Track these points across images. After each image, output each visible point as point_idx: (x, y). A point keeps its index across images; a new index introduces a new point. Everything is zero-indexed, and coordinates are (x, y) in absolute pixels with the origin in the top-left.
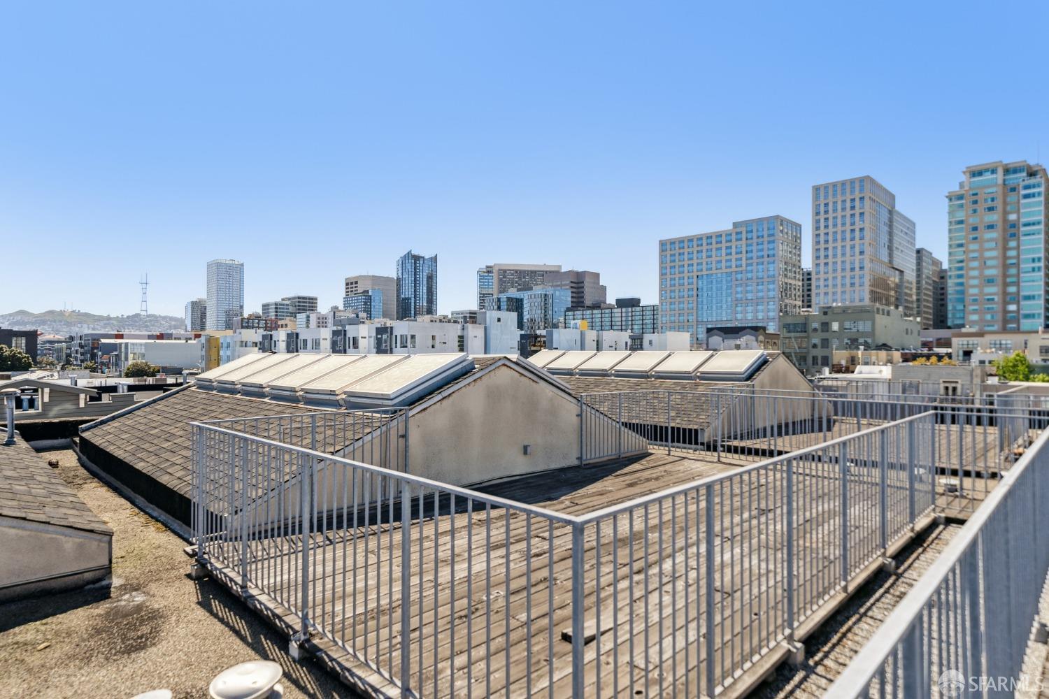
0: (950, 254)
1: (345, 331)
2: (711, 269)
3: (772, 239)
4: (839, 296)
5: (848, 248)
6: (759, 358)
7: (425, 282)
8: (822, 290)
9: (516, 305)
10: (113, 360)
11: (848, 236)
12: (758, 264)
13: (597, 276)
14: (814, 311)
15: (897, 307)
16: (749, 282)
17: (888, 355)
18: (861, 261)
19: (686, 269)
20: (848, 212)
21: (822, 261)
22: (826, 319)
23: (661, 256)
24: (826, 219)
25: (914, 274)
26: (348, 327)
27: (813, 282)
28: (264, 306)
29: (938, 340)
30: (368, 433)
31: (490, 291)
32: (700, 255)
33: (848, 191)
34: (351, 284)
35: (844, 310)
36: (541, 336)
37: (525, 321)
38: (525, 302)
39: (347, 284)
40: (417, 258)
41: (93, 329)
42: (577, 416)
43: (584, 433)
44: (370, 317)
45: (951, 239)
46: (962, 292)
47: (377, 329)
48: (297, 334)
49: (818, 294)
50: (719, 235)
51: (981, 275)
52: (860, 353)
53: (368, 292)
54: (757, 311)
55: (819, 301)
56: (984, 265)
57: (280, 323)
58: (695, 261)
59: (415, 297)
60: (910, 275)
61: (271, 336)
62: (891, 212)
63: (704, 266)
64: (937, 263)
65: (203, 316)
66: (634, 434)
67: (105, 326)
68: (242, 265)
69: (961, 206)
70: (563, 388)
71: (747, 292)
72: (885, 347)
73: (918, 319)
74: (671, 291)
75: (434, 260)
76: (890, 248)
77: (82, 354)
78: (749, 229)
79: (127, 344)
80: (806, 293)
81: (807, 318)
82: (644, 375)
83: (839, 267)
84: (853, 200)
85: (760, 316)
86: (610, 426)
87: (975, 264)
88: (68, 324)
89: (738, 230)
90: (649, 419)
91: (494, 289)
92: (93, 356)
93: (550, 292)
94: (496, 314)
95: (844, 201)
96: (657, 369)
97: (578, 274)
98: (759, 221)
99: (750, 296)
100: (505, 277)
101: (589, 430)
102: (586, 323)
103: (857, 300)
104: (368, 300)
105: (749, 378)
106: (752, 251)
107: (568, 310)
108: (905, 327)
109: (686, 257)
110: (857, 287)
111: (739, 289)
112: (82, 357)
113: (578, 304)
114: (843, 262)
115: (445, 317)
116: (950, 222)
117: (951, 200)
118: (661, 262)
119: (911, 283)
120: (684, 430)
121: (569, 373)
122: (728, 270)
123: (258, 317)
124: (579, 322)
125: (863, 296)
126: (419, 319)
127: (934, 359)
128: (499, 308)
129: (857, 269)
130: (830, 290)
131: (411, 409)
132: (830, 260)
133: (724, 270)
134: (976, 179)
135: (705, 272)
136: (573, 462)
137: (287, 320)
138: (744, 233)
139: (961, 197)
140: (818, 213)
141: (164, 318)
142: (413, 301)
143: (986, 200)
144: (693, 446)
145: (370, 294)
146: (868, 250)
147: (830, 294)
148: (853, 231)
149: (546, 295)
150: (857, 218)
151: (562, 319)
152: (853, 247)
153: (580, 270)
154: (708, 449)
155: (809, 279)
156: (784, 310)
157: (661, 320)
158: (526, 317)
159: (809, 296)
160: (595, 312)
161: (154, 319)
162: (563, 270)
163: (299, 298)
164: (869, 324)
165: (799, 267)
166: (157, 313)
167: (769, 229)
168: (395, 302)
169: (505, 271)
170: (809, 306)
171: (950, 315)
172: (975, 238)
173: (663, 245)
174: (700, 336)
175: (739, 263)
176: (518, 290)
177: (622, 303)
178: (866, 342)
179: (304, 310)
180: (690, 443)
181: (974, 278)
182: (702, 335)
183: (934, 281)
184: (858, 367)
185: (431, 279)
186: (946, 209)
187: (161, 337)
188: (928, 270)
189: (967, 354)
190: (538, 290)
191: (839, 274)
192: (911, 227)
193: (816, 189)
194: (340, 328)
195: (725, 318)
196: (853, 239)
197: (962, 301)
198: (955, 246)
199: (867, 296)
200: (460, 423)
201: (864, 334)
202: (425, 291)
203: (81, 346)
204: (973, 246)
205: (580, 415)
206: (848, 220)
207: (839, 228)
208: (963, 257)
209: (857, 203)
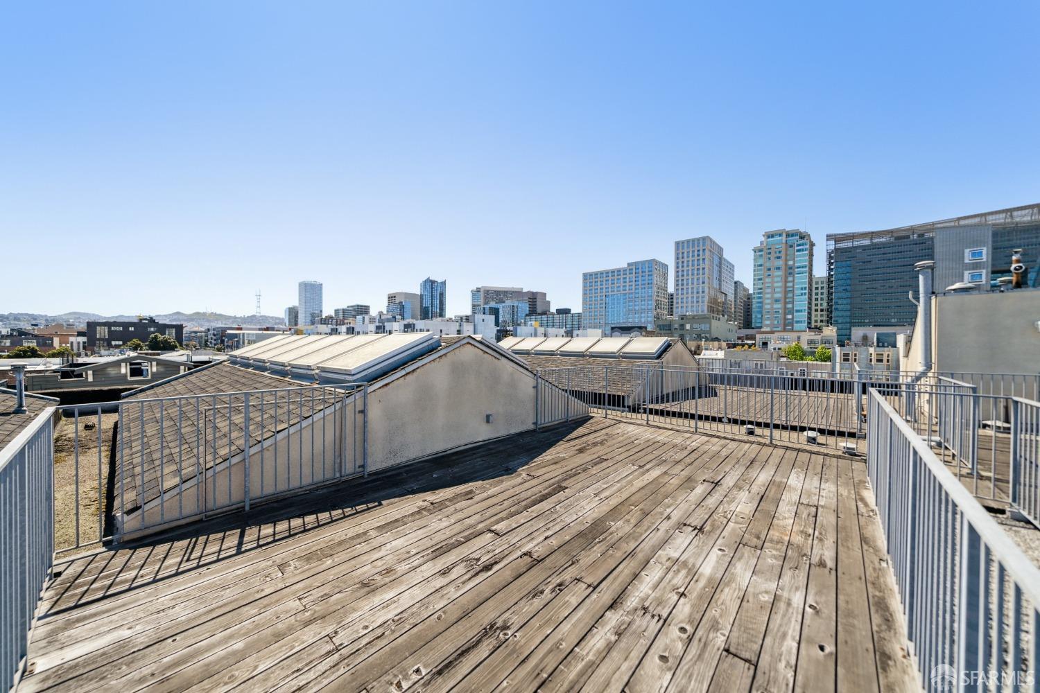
0: (754, 284)
1: (384, 326)
2: (614, 291)
3: (650, 273)
4: (689, 309)
5: (695, 280)
6: (665, 343)
7: (438, 297)
8: (680, 305)
9: (495, 312)
10: (235, 344)
11: (696, 272)
12: (642, 289)
13: (545, 295)
14: (675, 317)
15: (723, 315)
16: (637, 300)
17: (719, 344)
18: (703, 288)
19: (599, 291)
20: (696, 258)
21: (680, 287)
22: (682, 322)
23: (584, 282)
24: (683, 262)
25: (733, 296)
26: (386, 324)
27: (675, 300)
28: (336, 311)
29: (747, 335)
30: (320, 410)
31: (479, 303)
32: (607, 282)
33: (696, 245)
34: (392, 298)
35: (694, 317)
36: (509, 331)
37: (500, 321)
38: (500, 310)
39: (389, 298)
40: (433, 282)
41: (225, 324)
42: (534, 387)
43: (539, 402)
44: (403, 318)
45: (755, 275)
46: (761, 307)
47: (405, 325)
48: (353, 328)
49: (677, 307)
50: (619, 271)
51: (772, 297)
52: (703, 342)
53: (402, 303)
54: (641, 317)
55: (678, 311)
56: (774, 291)
57: (346, 321)
58: (604, 286)
59: (432, 306)
60: (731, 297)
61: (337, 329)
62: (720, 258)
63: (610, 289)
64: (746, 290)
65: (296, 316)
66: (579, 401)
67: (233, 323)
68: (322, 284)
69: (761, 256)
70: (522, 364)
71: (635, 305)
72: (717, 339)
73: (736, 323)
74: (590, 305)
75: (444, 283)
76: (720, 280)
77: (215, 340)
78: (637, 267)
79: (244, 334)
80: (670, 307)
81: (671, 321)
82: (581, 355)
83: (690, 291)
84: (698, 251)
85: (643, 320)
86: (560, 395)
87: (769, 290)
88: (209, 321)
89: (631, 267)
90: (587, 388)
91: (481, 302)
92: (222, 342)
93: (515, 305)
94: (482, 316)
95: (693, 251)
96: (591, 350)
97: (533, 294)
98: (643, 263)
99: (637, 308)
100: (488, 294)
101: (543, 399)
102: (538, 323)
103: (700, 312)
104: (402, 307)
105: (659, 357)
106: (638, 281)
107: (527, 315)
108: (728, 327)
109: (599, 283)
110: (700, 304)
111: (631, 304)
112: (215, 342)
113: (533, 312)
114: (692, 288)
115: (450, 319)
116: (755, 265)
117: (755, 252)
118: (584, 287)
119: (731, 301)
120: (614, 396)
121: (527, 353)
122: (625, 292)
123: (331, 318)
124: (533, 323)
125: (703, 309)
126: (434, 319)
127: (746, 347)
128: (484, 313)
129: (701, 292)
130: (684, 305)
131: (371, 385)
132: (685, 287)
133: (622, 292)
134: (770, 239)
135: (610, 293)
136: (530, 426)
137: (350, 320)
138: (634, 270)
139: (761, 250)
140: (678, 258)
141: (272, 318)
142: (430, 309)
143: (776, 252)
144: (621, 408)
145: (404, 304)
146: (706, 280)
147: (685, 307)
148: (698, 269)
149: (513, 306)
150: (701, 262)
151: (523, 321)
152: (698, 279)
153: (535, 291)
154: (634, 411)
155: (672, 298)
156: (657, 317)
157: (583, 322)
158: (501, 319)
159: (671, 308)
160: (543, 316)
161: (265, 318)
162: (524, 291)
163: (358, 306)
164: (708, 325)
165: (666, 291)
166: (267, 315)
167: (649, 267)
168: (419, 310)
169: (488, 291)
170: (672, 315)
171: (753, 321)
172: (769, 275)
173: (585, 275)
174: (607, 332)
175: (630, 288)
176: (496, 303)
177: (560, 312)
178: (706, 337)
179: (361, 314)
180: (619, 406)
181: (768, 299)
182: (608, 331)
183: (744, 301)
184: (703, 351)
185: (442, 295)
186: (752, 257)
187: (267, 329)
188: (741, 294)
189: (765, 344)
190: (508, 303)
191: (690, 295)
192: (731, 267)
193: (677, 244)
194: (381, 324)
195: (622, 321)
196: (698, 274)
197: (761, 312)
198: (758, 279)
199: (706, 309)
200: (425, 398)
201: (705, 332)
202: (438, 303)
203: (214, 335)
204: (768, 280)
205: (536, 387)
206: (696, 263)
207: (690, 268)
208: (760, 287)
209: (701, 252)
